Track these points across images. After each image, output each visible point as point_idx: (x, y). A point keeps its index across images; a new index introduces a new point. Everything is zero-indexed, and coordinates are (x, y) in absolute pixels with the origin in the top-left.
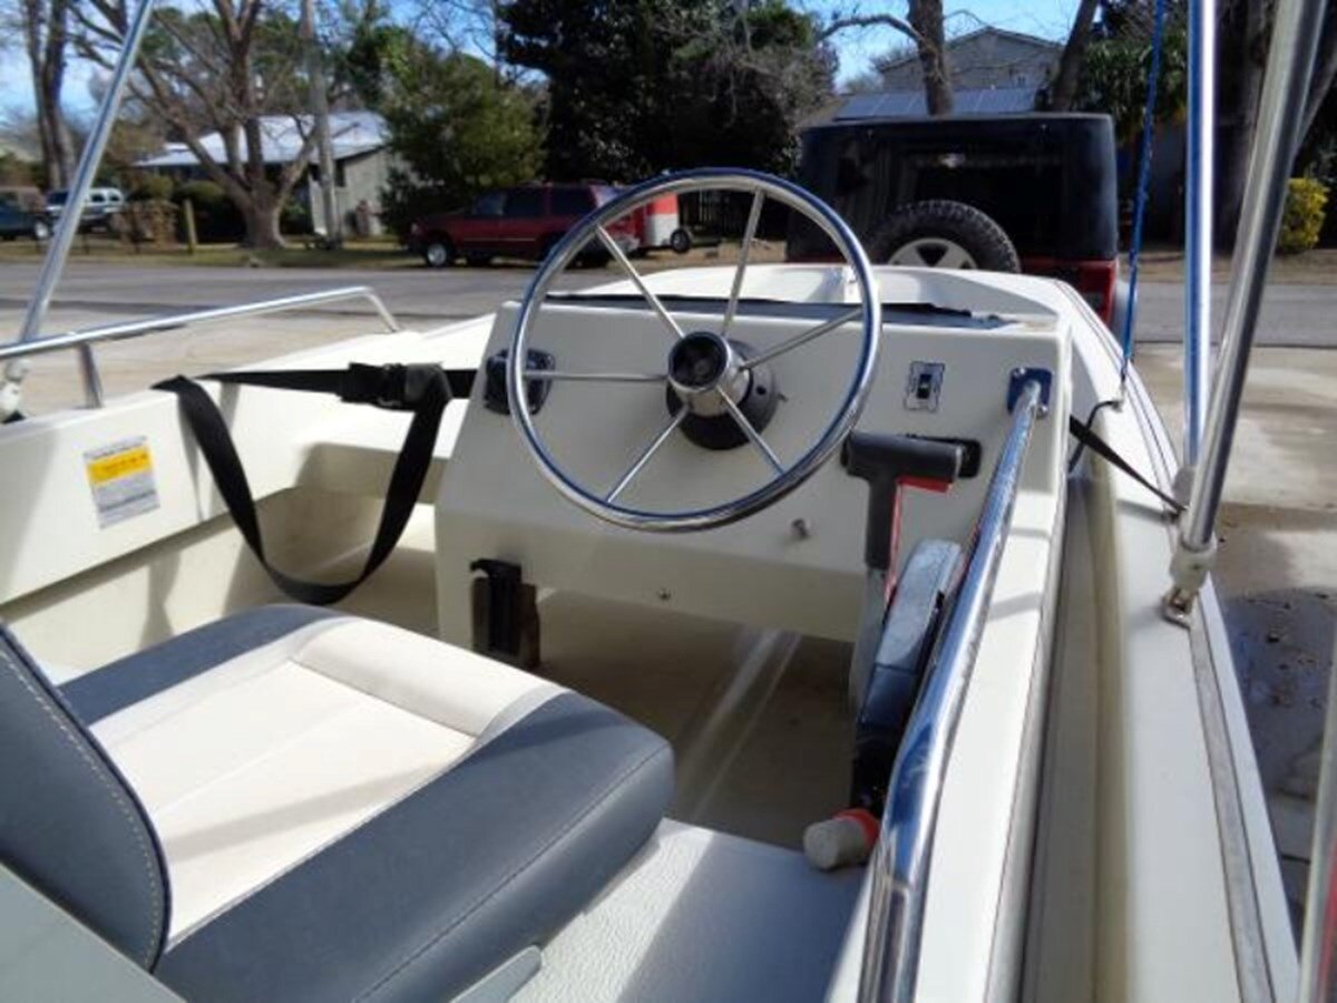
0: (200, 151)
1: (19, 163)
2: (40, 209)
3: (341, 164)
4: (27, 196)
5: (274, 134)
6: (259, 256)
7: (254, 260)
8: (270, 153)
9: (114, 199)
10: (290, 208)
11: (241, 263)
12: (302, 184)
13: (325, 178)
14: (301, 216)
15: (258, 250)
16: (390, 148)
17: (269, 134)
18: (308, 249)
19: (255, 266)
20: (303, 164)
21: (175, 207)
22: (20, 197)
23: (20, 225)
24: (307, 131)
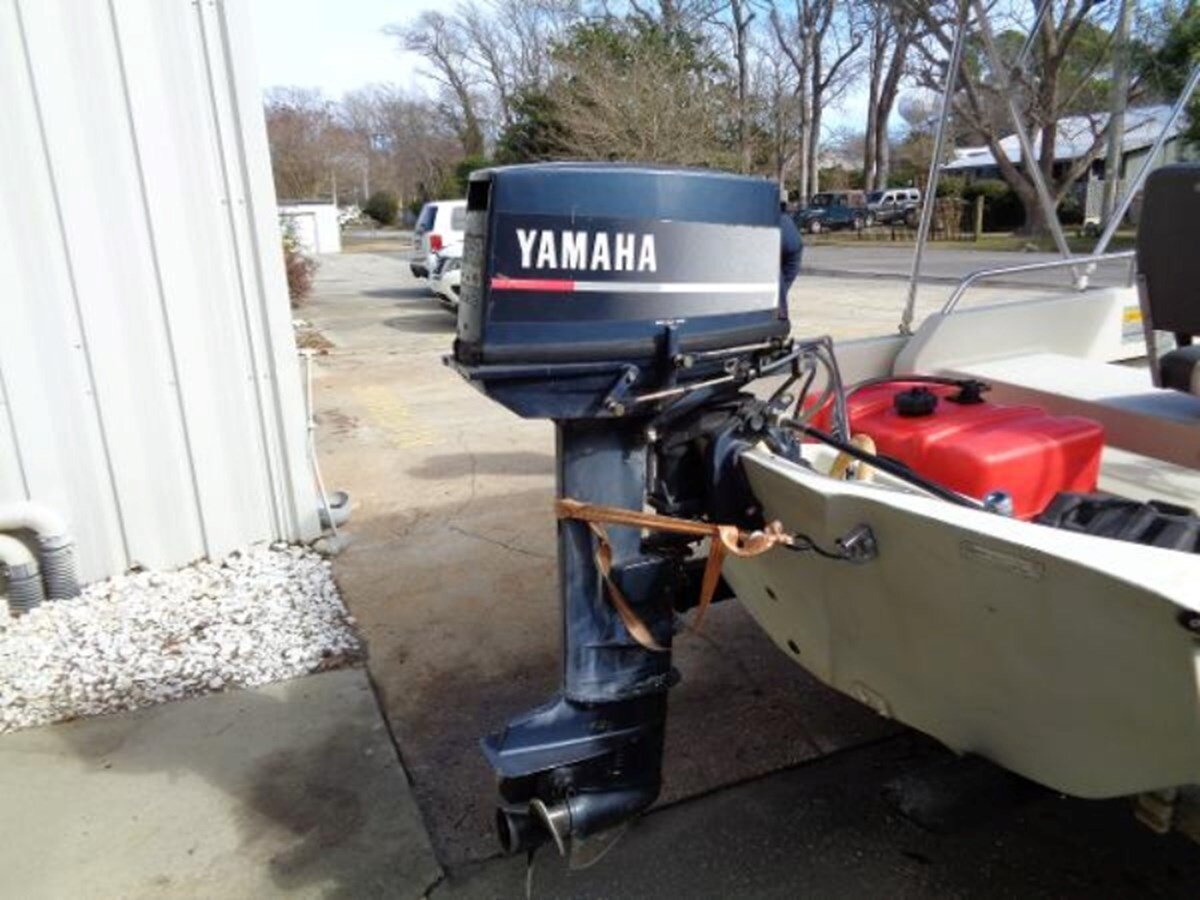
0: (1000, 154)
1: (843, 172)
2: (863, 207)
3: (1127, 156)
4: (854, 197)
5: (1070, 135)
6: (1034, 242)
7: (1029, 245)
8: (1061, 151)
9: (914, 197)
10: (1066, 201)
11: (1019, 248)
12: (1084, 179)
13: (1109, 172)
14: (1075, 207)
15: (1033, 238)
16: (1182, 140)
17: (1065, 135)
18: (1079, 236)
19: (1030, 251)
20: (1090, 161)
21: (965, 202)
22: (850, 197)
23: (846, 219)
24: (1100, 128)
